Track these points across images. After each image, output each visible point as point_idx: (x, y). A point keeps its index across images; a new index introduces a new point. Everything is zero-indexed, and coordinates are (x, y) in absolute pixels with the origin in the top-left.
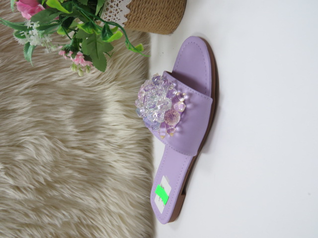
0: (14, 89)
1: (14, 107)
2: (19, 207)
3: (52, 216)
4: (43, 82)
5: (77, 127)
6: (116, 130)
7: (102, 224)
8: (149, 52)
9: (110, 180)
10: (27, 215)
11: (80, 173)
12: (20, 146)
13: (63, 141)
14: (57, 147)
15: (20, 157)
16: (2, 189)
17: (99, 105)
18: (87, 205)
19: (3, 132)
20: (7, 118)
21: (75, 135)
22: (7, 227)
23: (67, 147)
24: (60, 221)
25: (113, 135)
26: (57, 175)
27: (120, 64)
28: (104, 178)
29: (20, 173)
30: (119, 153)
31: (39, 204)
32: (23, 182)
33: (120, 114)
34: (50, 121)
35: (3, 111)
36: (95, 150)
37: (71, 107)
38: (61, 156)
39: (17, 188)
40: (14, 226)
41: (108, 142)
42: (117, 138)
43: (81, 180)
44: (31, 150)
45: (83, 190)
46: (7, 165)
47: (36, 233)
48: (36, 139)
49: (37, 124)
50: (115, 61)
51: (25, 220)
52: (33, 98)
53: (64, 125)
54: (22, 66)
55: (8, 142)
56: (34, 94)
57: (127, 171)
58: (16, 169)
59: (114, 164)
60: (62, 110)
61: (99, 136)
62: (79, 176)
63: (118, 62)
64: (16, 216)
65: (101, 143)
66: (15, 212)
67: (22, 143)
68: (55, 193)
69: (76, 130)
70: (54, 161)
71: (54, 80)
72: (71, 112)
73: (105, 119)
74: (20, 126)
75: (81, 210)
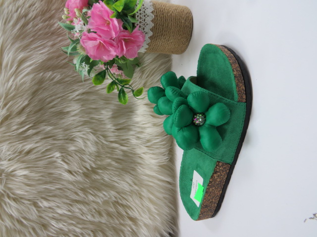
0: (69, 96)
1: (68, 110)
2: (71, 187)
3: (95, 195)
4: (90, 91)
5: (114, 125)
6: (145, 128)
7: (134, 205)
8: (171, 64)
9: (139, 169)
10: (76, 193)
11: (117, 162)
12: (72, 140)
13: (105, 137)
14: (99, 140)
15: (72, 148)
16: (60, 172)
17: (131, 108)
18: (122, 189)
19: (60, 128)
20: (63, 119)
21: (113, 132)
22: (62, 202)
23: (107, 141)
24: (102, 200)
25: (142, 132)
26: (99, 163)
27: (147, 75)
28: (136, 167)
29: (72, 161)
30: (147, 147)
31: (86, 186)
32: (75, 167)
33: (147, 114)
34: (94, 121)
35: (61, 113)
36: (128, 144)
37: (110, 110)
38: (103, 148)
39: (70, 172)
40: (68, 201)
41: (138, 138)
42: (146, 135)
43: (118, 168)
44: (80, 143)
45: (118, 176)
46: (62, 154)
47: (84, 208)
48: (84, 134)
49: (85, 123)
50: (143, 72)
51: (76, 197)
52: (82, 103)
53: (105, 124)
54: (74, 79)
55: (64, 137)
56: (83, 100)
57: (153, 161)
58: (69, 157)
59: (143, 156)
60: (103, 112)
61: (132, 133)
62: (116, 164)
63: (146, 72)
64: (69, 193)
65: (133, 138)
66: (69, 191)
67: (74, 137)
68: (98, 177)
69: (114, 128)
70: (97, 152)
71: (98, 88)
72: (110, 113)
73: (135, 119)
74: (73, 125)
75: (118, 193)
